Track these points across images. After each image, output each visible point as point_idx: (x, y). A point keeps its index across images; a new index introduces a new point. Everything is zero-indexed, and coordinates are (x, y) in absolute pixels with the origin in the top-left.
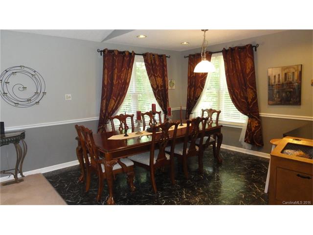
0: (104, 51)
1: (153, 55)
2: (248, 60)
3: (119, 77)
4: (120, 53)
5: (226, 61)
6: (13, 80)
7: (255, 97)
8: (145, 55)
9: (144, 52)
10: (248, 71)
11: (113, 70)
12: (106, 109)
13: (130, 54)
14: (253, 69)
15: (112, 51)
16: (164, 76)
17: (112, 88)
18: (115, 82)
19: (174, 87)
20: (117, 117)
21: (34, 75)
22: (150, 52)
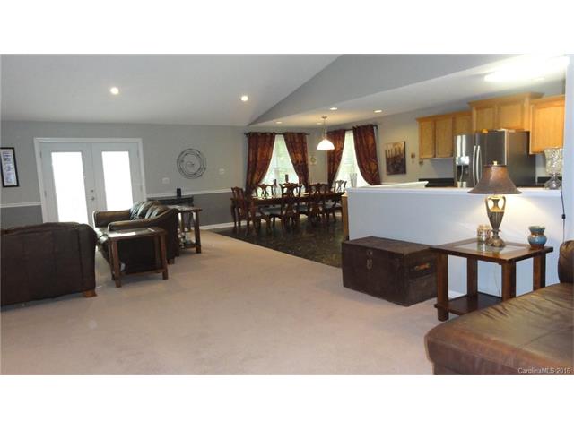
0: (249, 133)
1: (293, 133)
2: (370, 138)
3: (262, 155)
4: (262, 134)
5: (355, 139)
6: (186, 159)
7: (377, 169)
8: (285, 134)
9: (284, 131)
10: (370, 146)
11: (257, 148)
12: (251, 183)
13: (271, 134)
14: (374, 144)
15: (256, 133)
16: (304, 152)
17: (255, 165)
18: (258, 159)
19: (316, 163)
20: (260, 186)
21: (198, 155)
22: (289, 131)
